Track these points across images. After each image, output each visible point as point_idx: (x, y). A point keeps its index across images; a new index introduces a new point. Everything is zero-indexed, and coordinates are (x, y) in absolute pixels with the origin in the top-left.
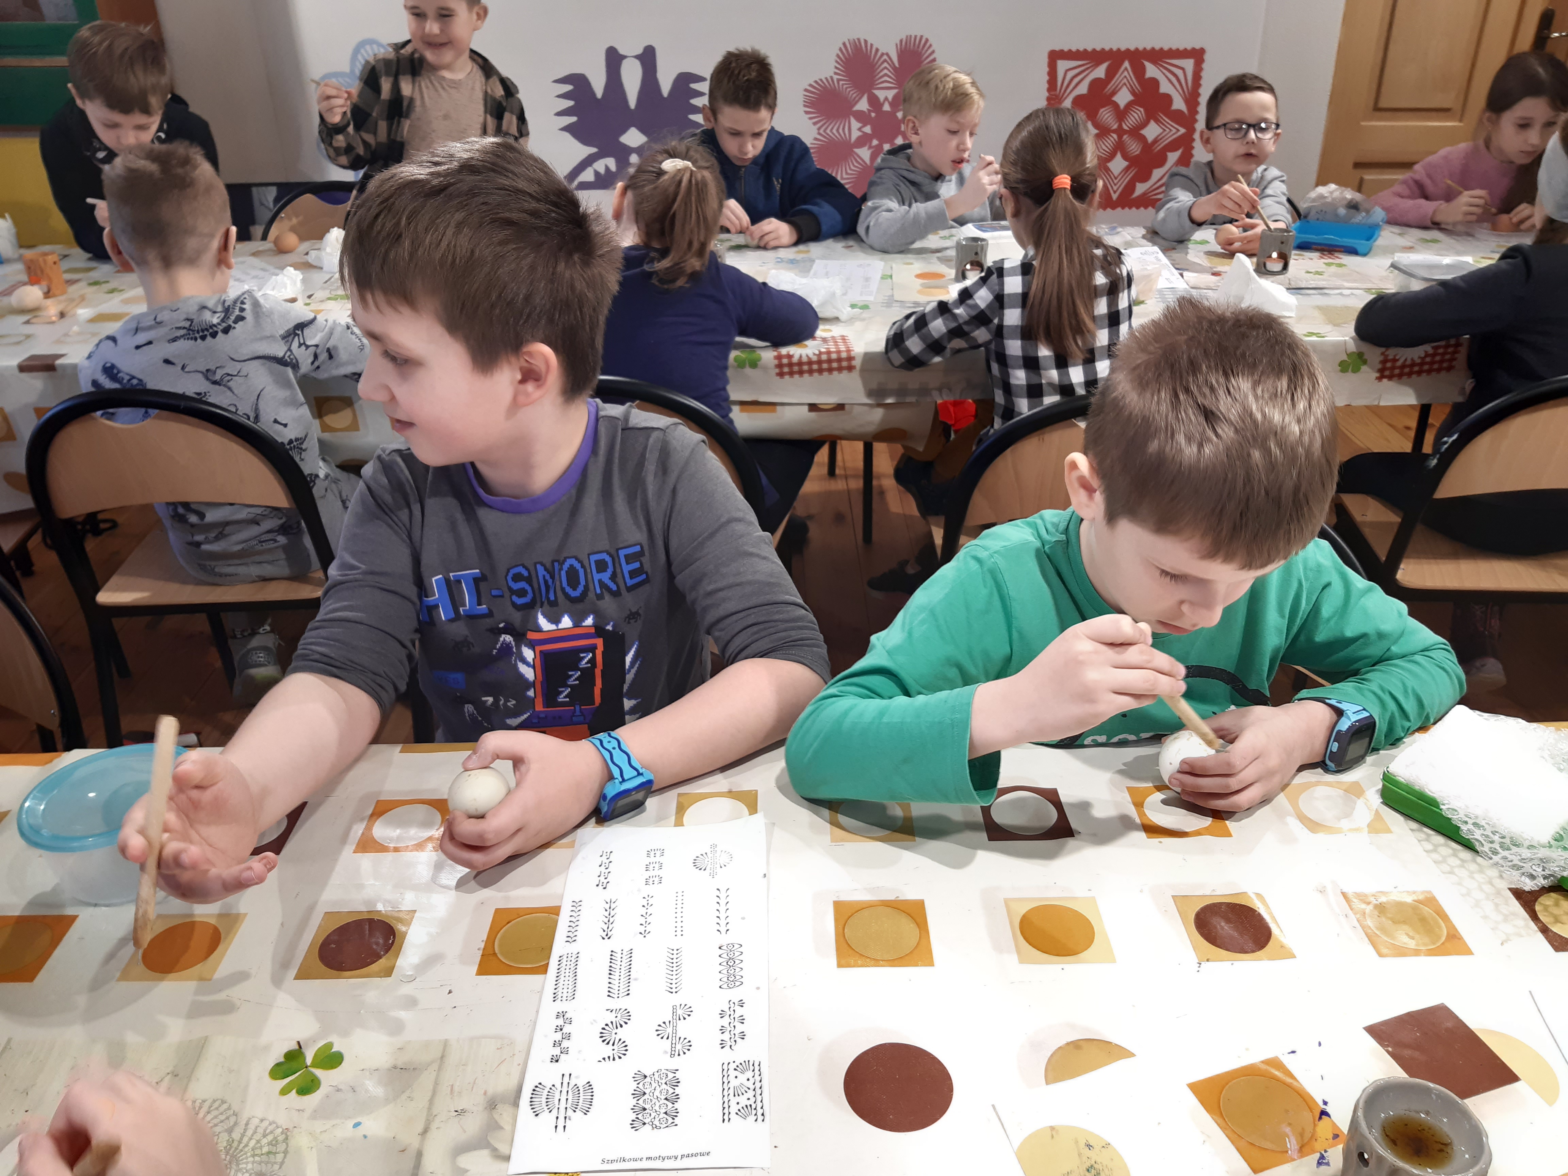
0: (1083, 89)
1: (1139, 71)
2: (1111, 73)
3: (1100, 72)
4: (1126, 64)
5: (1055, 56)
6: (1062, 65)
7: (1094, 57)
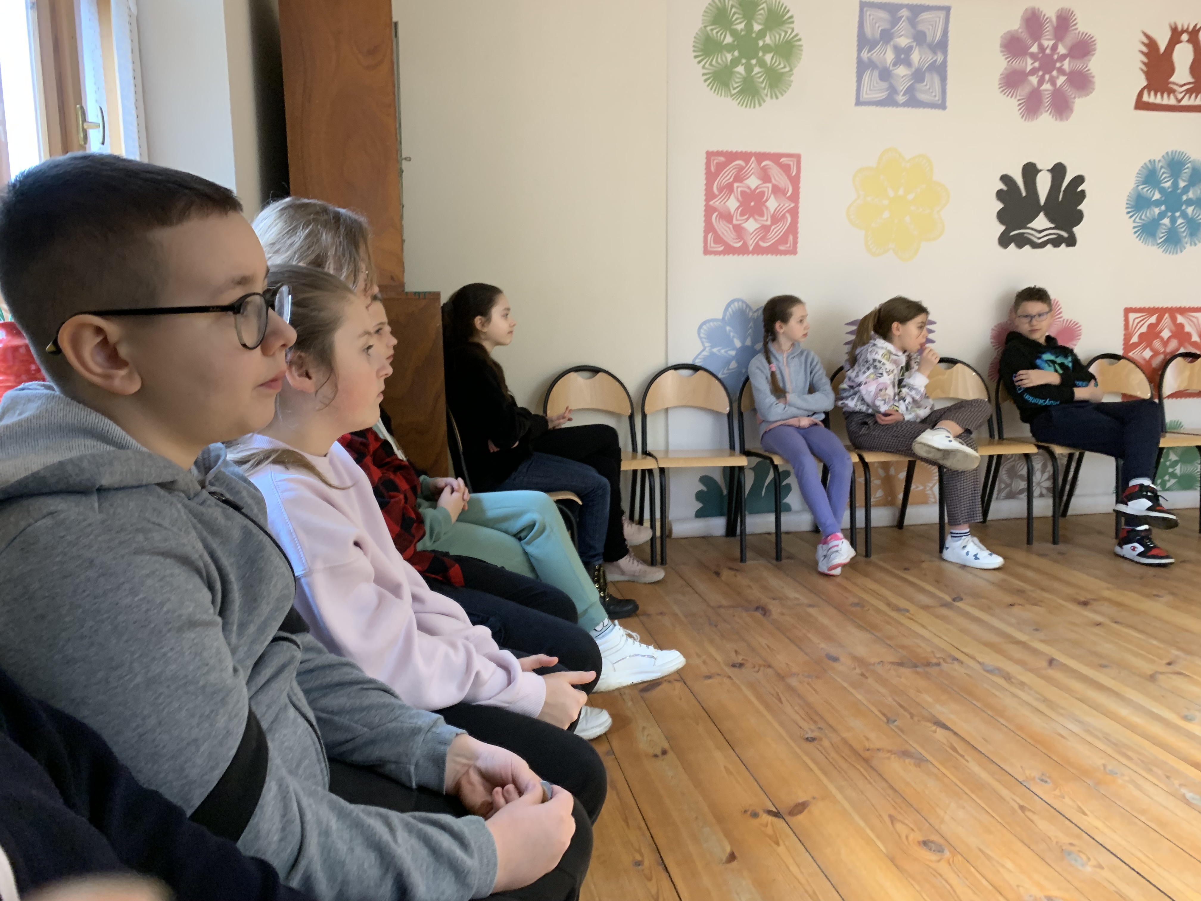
0: (1144, 329)
1: (1174, 319)
2: (1159, 320)
3: (1153, 319)
4: (1167, 315)
5: (1128, 311)
6: (1132, 316)
7: (1150, 311)
